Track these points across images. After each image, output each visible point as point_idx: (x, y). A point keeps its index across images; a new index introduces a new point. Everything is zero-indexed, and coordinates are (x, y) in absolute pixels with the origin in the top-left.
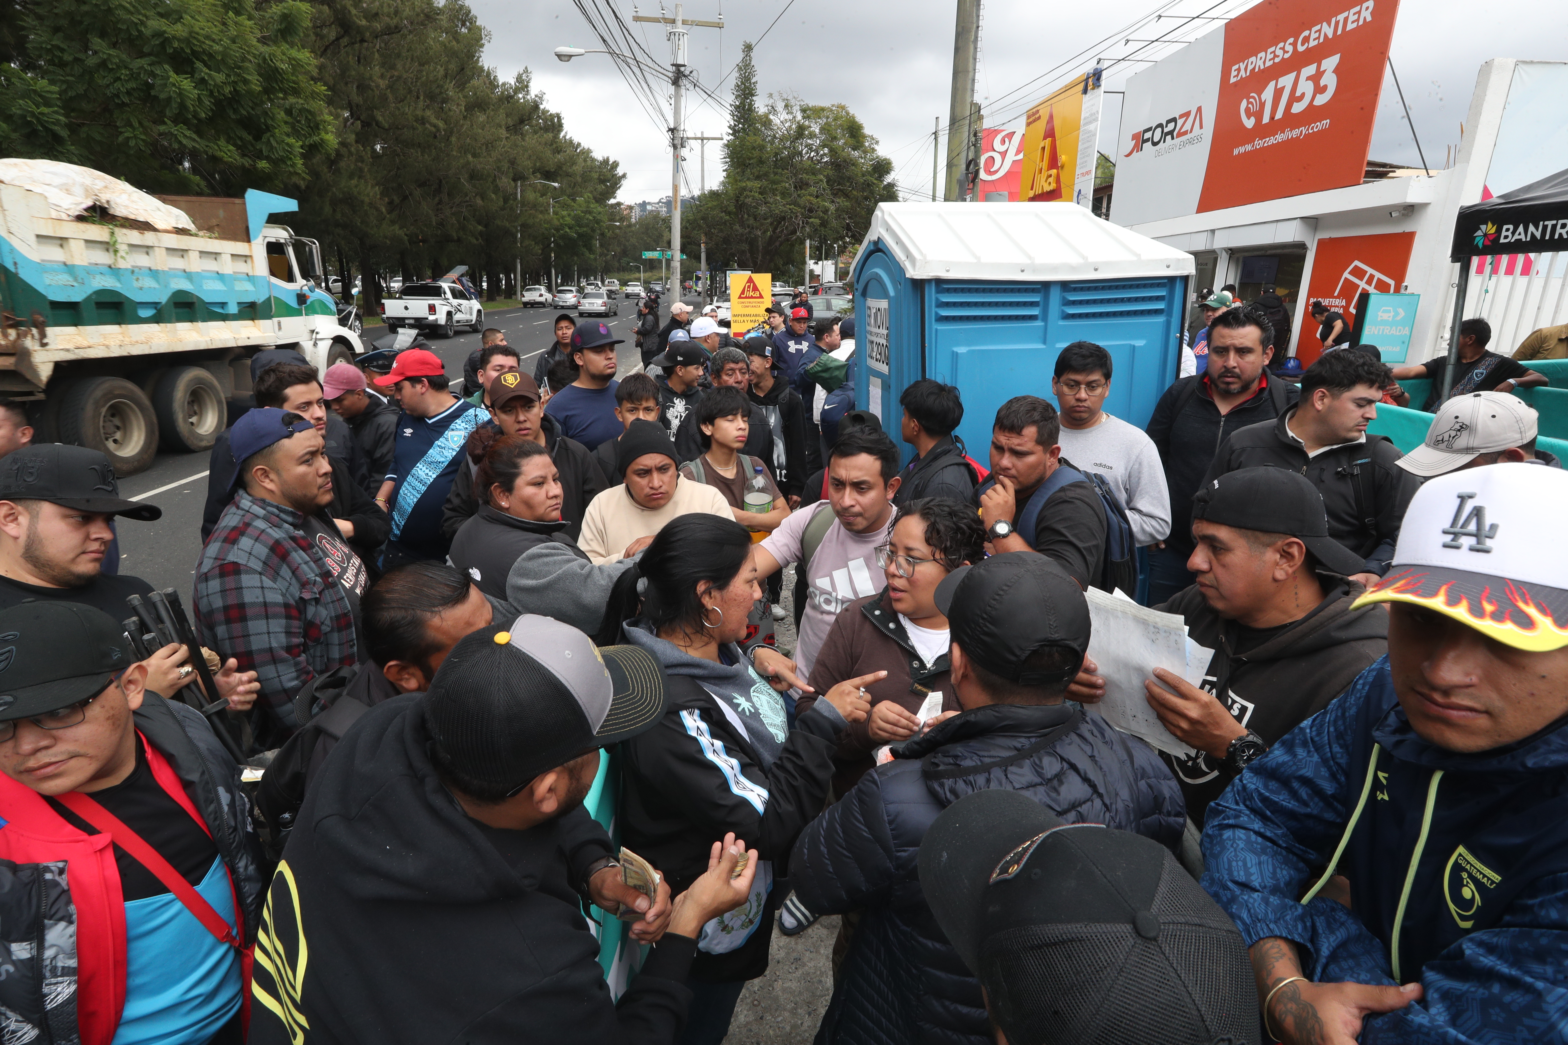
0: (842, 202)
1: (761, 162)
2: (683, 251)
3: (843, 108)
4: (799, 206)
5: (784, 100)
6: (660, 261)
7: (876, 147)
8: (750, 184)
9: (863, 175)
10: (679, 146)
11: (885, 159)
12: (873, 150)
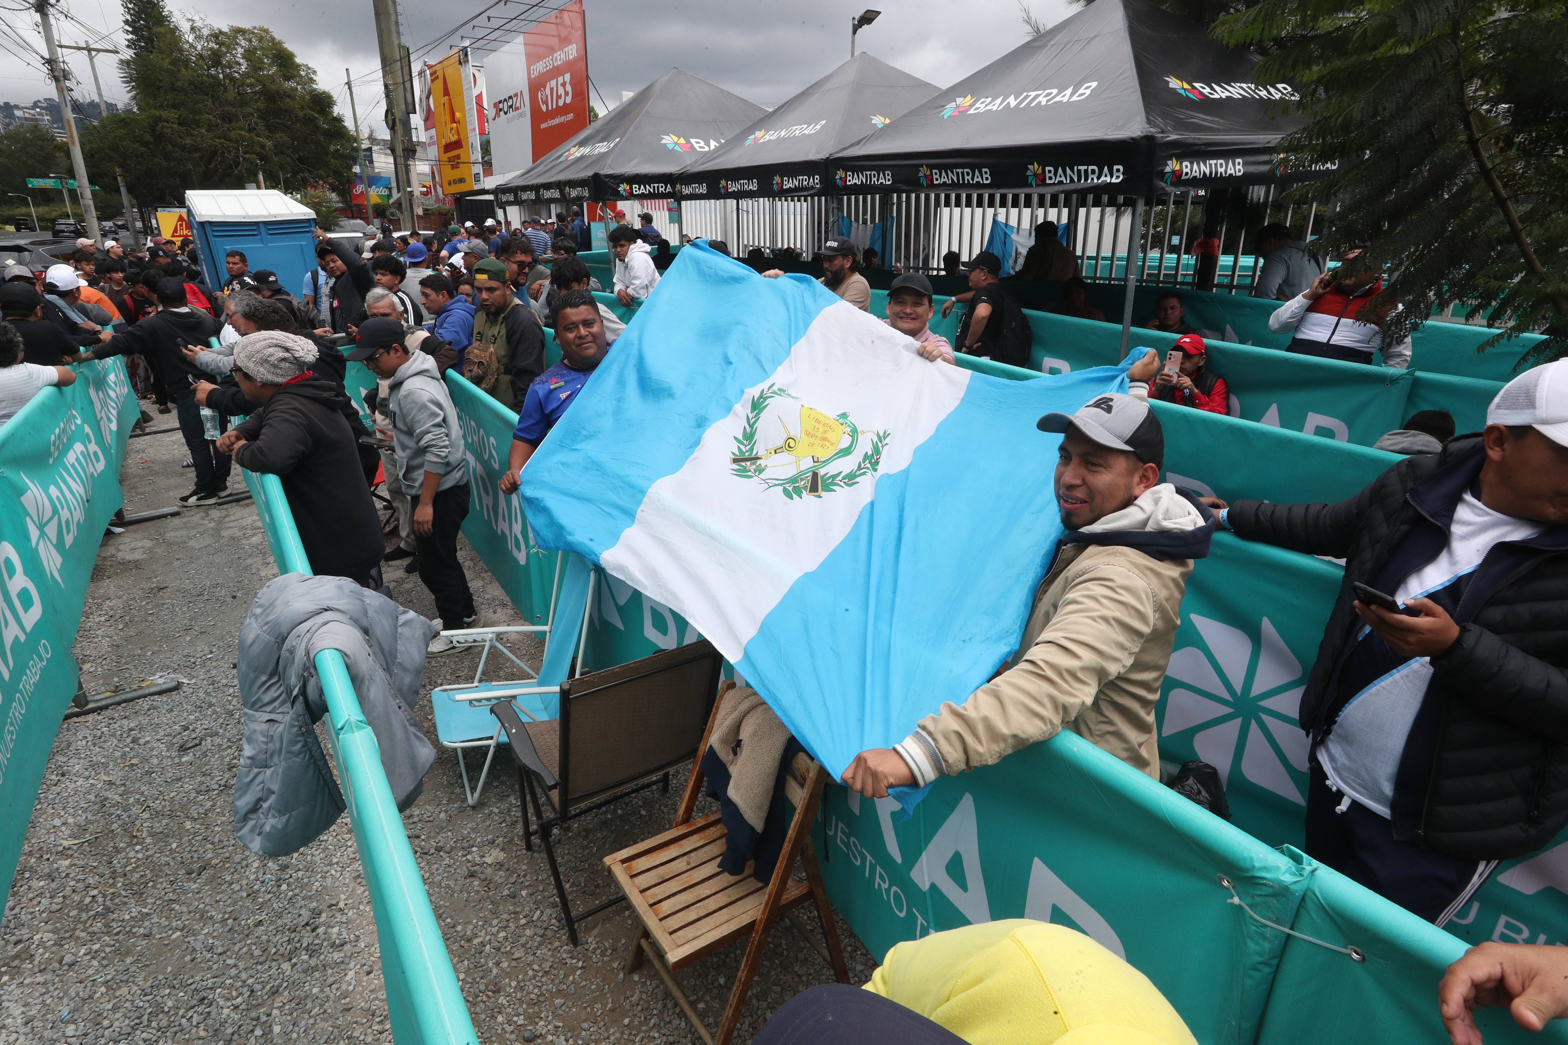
0: (282, 137)
1: (173, 88)
2: (92, 181)
3: (266, 31)
4: (230, 140)
5: (189, 20)
6: (59, 192)
7: (315, 78)
8: (165, 114)
9: (302, 108)
10: (62, 79)
11: (324, 93)
12: (312, 81)
